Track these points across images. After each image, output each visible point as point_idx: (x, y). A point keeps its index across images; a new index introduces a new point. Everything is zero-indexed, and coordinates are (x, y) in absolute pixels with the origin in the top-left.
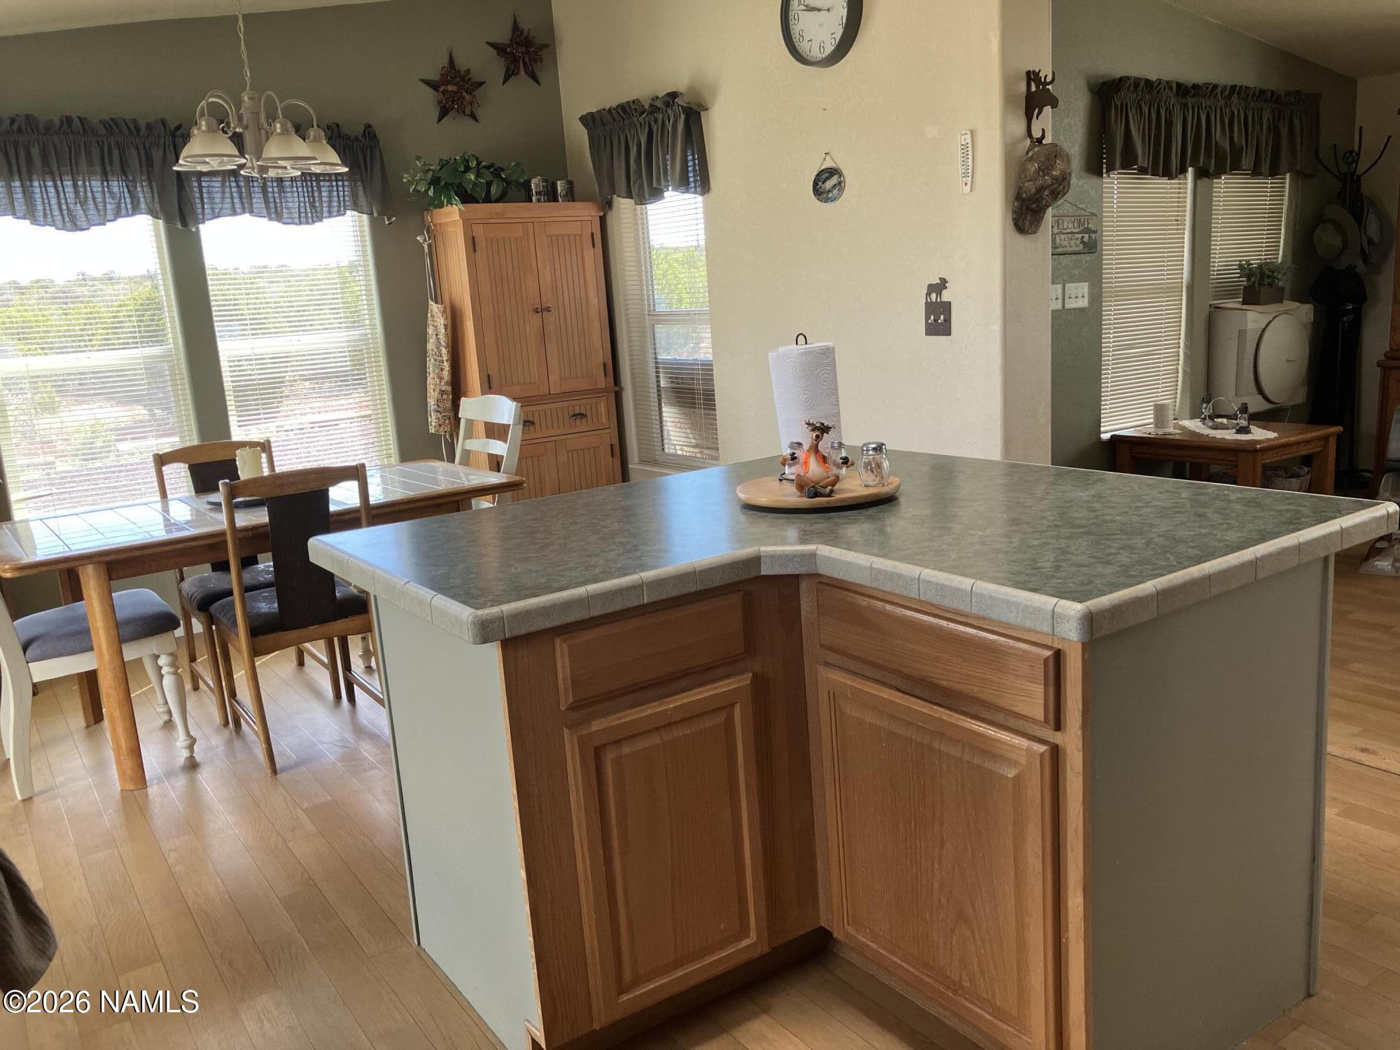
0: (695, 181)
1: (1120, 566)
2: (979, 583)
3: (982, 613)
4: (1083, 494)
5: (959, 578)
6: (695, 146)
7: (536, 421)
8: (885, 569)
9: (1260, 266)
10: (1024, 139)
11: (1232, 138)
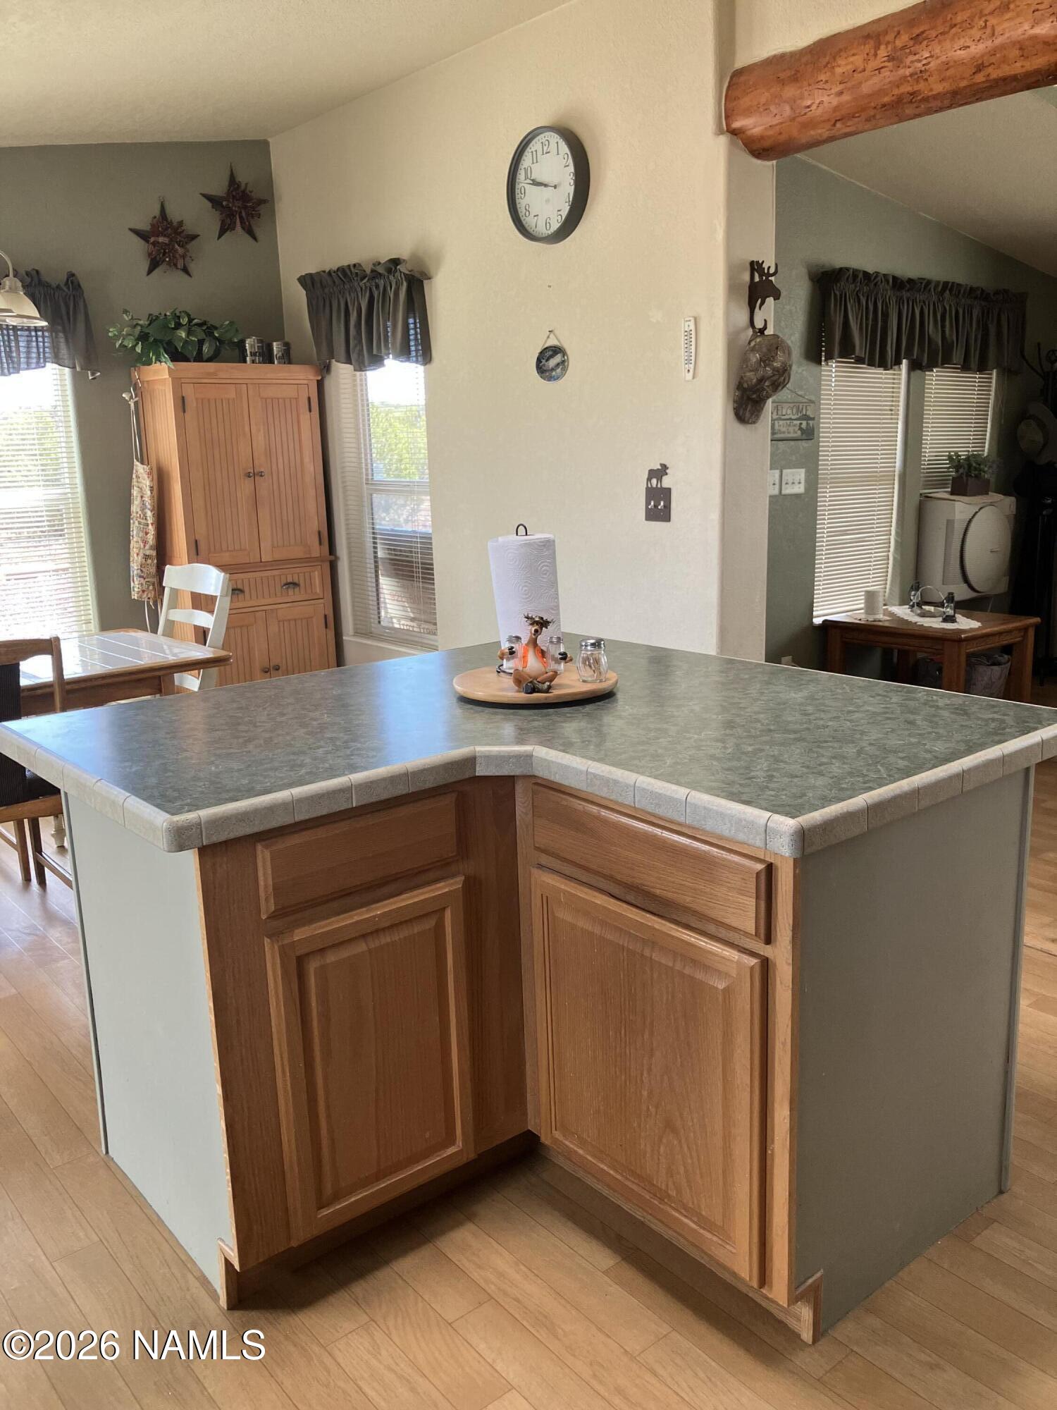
0: (417, 351)
1: (832, 778)
2: (693, 793)
3: (695, 824)
4: (797, 696)
5: (674, 787)
6: (417, 315)
7: (247, 590)
8: (601, 774)
9: (968, 458)
10: (746, 329)
11: (943, 332)
